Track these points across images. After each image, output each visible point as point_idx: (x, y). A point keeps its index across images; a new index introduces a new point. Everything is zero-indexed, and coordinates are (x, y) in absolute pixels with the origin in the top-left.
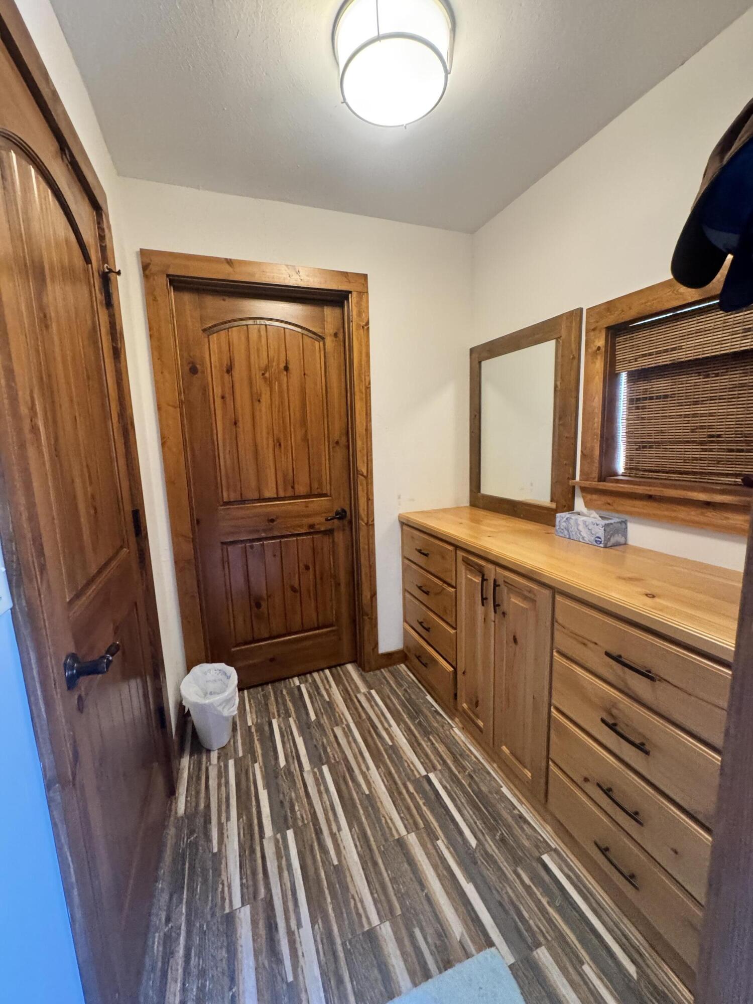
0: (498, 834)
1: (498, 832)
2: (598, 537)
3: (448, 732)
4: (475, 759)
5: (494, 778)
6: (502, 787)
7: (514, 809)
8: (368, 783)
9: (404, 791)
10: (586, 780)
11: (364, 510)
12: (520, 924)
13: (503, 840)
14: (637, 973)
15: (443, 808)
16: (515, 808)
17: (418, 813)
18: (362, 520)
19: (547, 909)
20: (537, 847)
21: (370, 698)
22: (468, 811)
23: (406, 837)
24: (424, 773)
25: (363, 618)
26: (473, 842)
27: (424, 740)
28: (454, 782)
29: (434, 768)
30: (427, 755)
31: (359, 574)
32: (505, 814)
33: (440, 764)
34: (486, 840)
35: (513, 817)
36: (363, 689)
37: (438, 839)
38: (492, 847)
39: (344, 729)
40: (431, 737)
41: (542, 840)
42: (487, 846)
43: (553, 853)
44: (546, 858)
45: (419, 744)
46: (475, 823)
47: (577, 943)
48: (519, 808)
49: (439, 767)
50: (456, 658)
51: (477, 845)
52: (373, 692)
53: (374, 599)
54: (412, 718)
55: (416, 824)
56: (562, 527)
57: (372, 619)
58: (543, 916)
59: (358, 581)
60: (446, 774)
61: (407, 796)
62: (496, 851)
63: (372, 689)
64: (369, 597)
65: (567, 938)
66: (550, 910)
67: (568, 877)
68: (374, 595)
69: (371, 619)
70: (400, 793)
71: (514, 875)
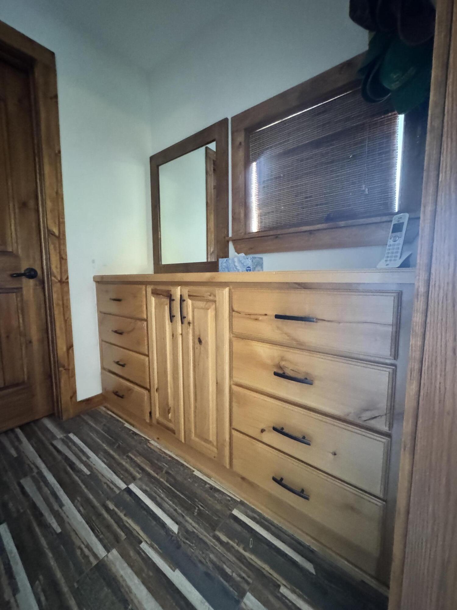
0: (196, 511)
1: (195, 508)
2: (249, 267)
3: (145, 446)
4: (169, 459)
5: (187, 467)
6: (194, 471)
7: (205, 485)
8: (61, 520)
9: (104, 512)
10: (263, 431)
11: (56, 267)
12: (225, 583)
13: (200, 513)
14: (315, 568)
15: (145, 509)
16: (206, 483)
17: (119, 526)
18: (55, 277)
19: (244, 556)
20: (227, 506)
21: (67, 442)
22: (169, 503)
23: (106, 559)
24: (123, 486)
25: (58, 370)
26: (175, 528)
27: (123, 459)
28: (153, 483)
29: (134, 479)
30: (127, 471)
31: (54, 329)
32: (199, 491)
33: (139, 473)
34: (186, 521)
35: (206, 491)
36: (59, 435)
37: (141, 542)
38: (192, 524)
39: (33, 478)
40: (130, 454)
41: (230, 499)
42: (187, 525)
43: (239, 505)
44: (235, 512)
45: (119, 464)
46: (175, 510)
47: (271, 571)
48: (208, 482)
49: (138, 476)
50: (150, 381)
51: (179, 529)
52: (71, 435)
53: (70, 351)
54: (111, 444)
55: (117, 539)
56: (224, 267)
57: (69, 370)
58: (243, 563)
59: (52, 337)
60: (146, 479)
61: (106, 515)
62: (196, 526)
63: (70, 433)
64: (65, 349)
65: (263, 571)
66: (247, 554)
67: (253, 519)
68: (70, 347)
69: (67, 370)
70: (99, 515)
71: (214, 541)
